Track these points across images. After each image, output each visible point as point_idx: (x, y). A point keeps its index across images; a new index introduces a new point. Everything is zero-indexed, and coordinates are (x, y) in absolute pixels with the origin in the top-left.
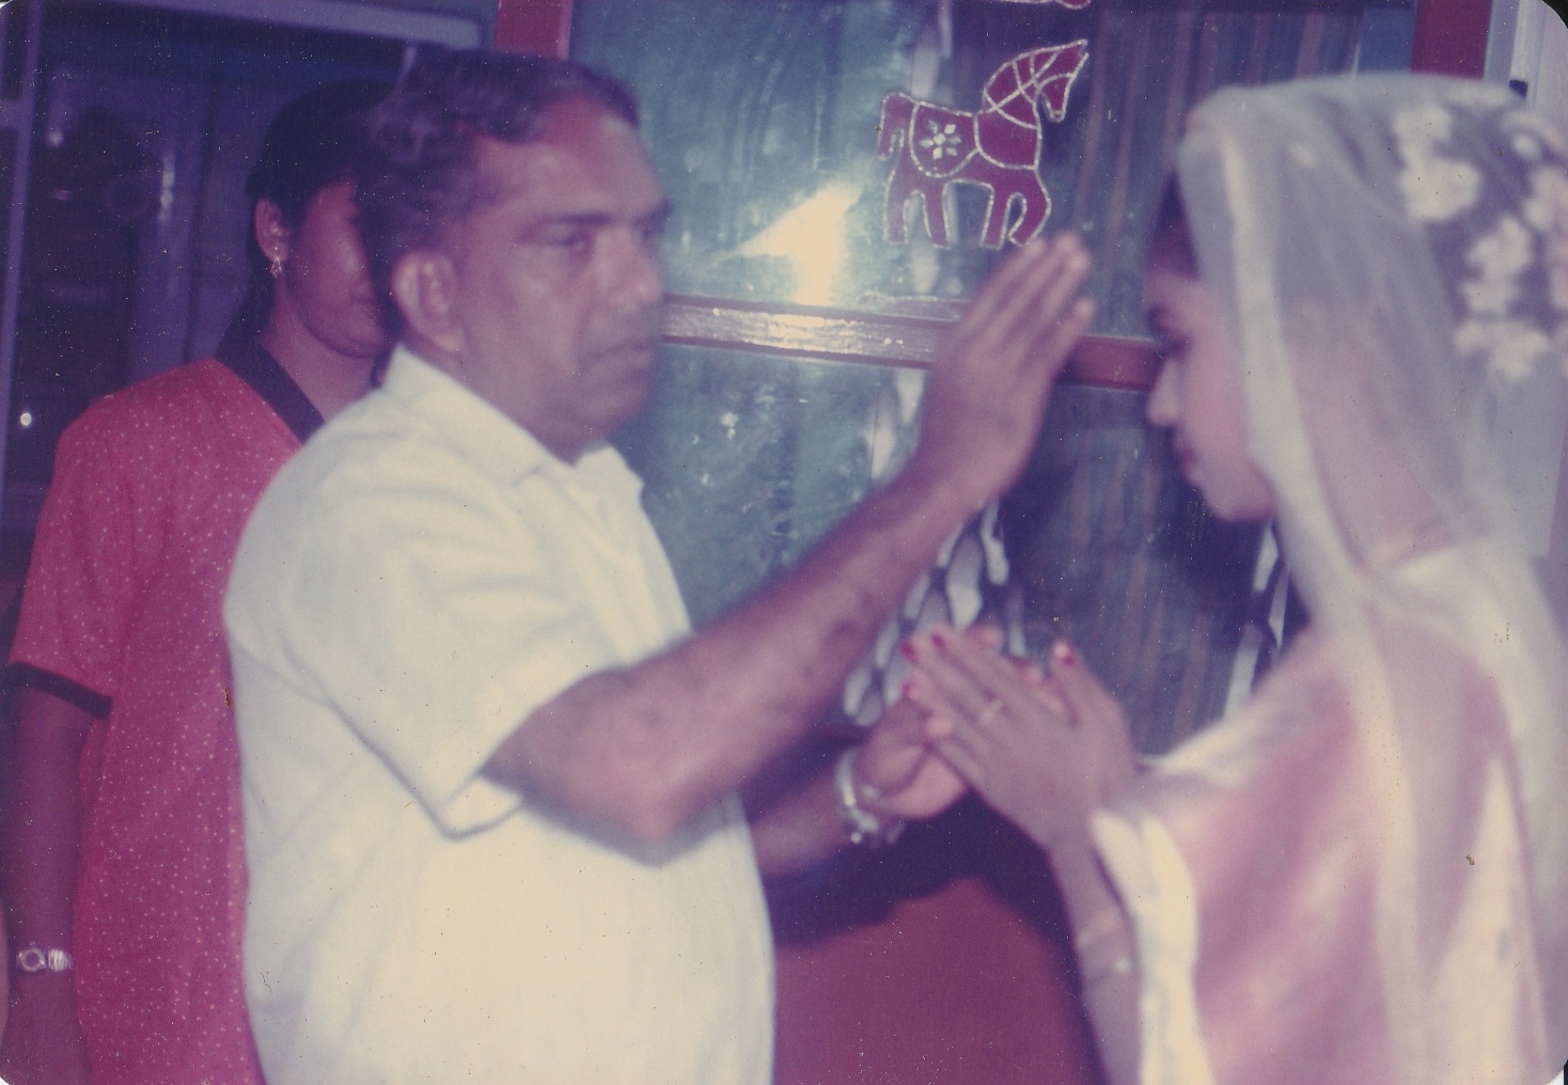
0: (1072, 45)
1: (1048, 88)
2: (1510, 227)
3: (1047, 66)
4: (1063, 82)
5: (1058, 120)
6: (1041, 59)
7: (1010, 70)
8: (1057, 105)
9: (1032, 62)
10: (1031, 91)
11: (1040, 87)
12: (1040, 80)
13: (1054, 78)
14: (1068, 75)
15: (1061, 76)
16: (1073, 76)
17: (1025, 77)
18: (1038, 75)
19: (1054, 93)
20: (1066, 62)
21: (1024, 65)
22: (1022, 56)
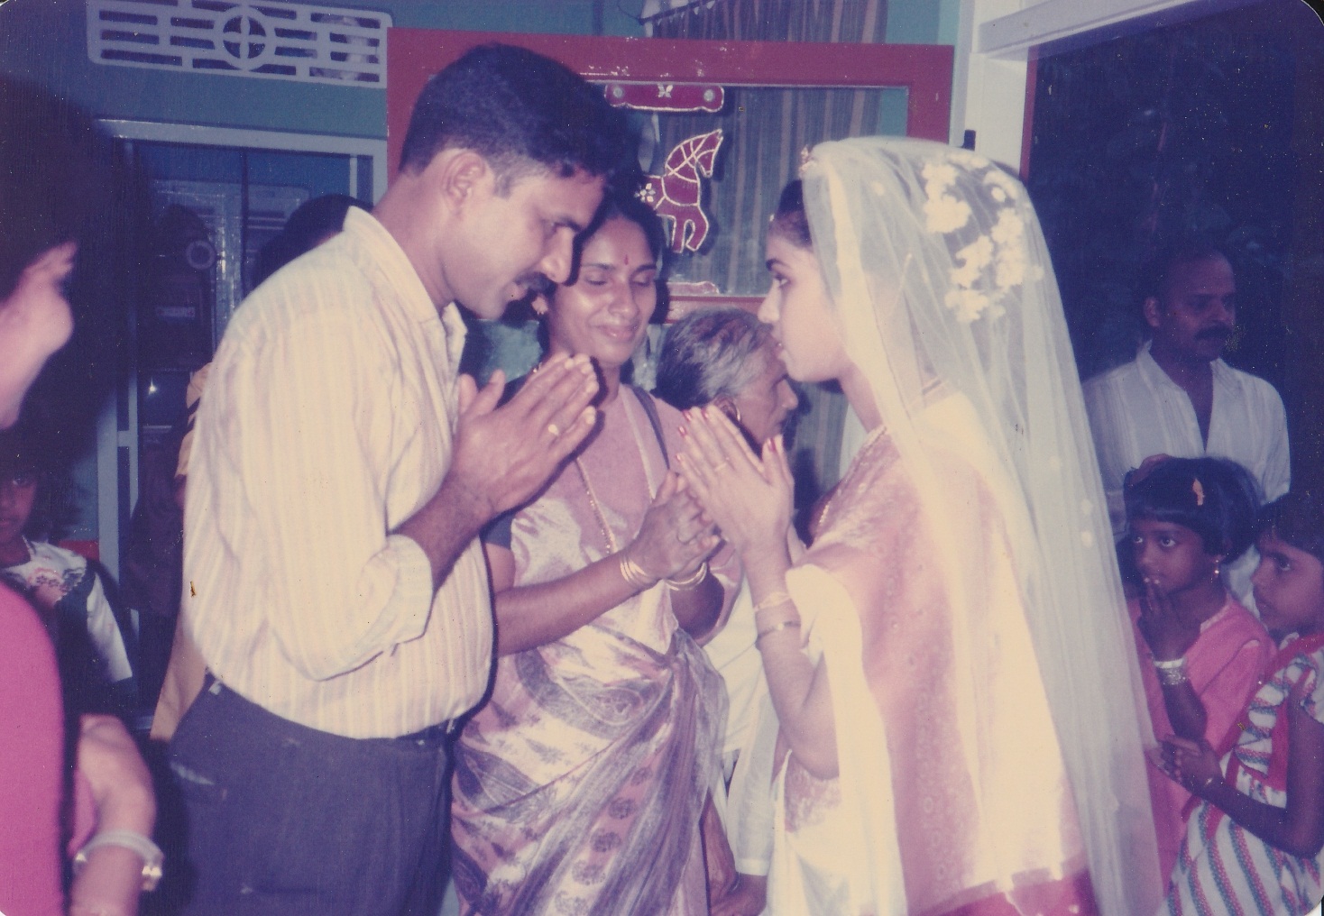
0: (713, 133)
1: (702, 159)
2: (983, 240)
3: (700, 146)
4: (710, 154)
5: (709, 176)
6: (696, 143)
7: (679, 150)
8: (707, 168)
9: (691, 144)
10: (692, 161)
11: (697, 159)
12: (697, 155)
13: (705, 153)
14: (712, 150)
15: (708, 151)
16: (715, 151)
17: (688, 153)
18: (696, 152)
19: (705, 161)
20: (711, 143)
21: (687, 147)
22: (686, 142)
